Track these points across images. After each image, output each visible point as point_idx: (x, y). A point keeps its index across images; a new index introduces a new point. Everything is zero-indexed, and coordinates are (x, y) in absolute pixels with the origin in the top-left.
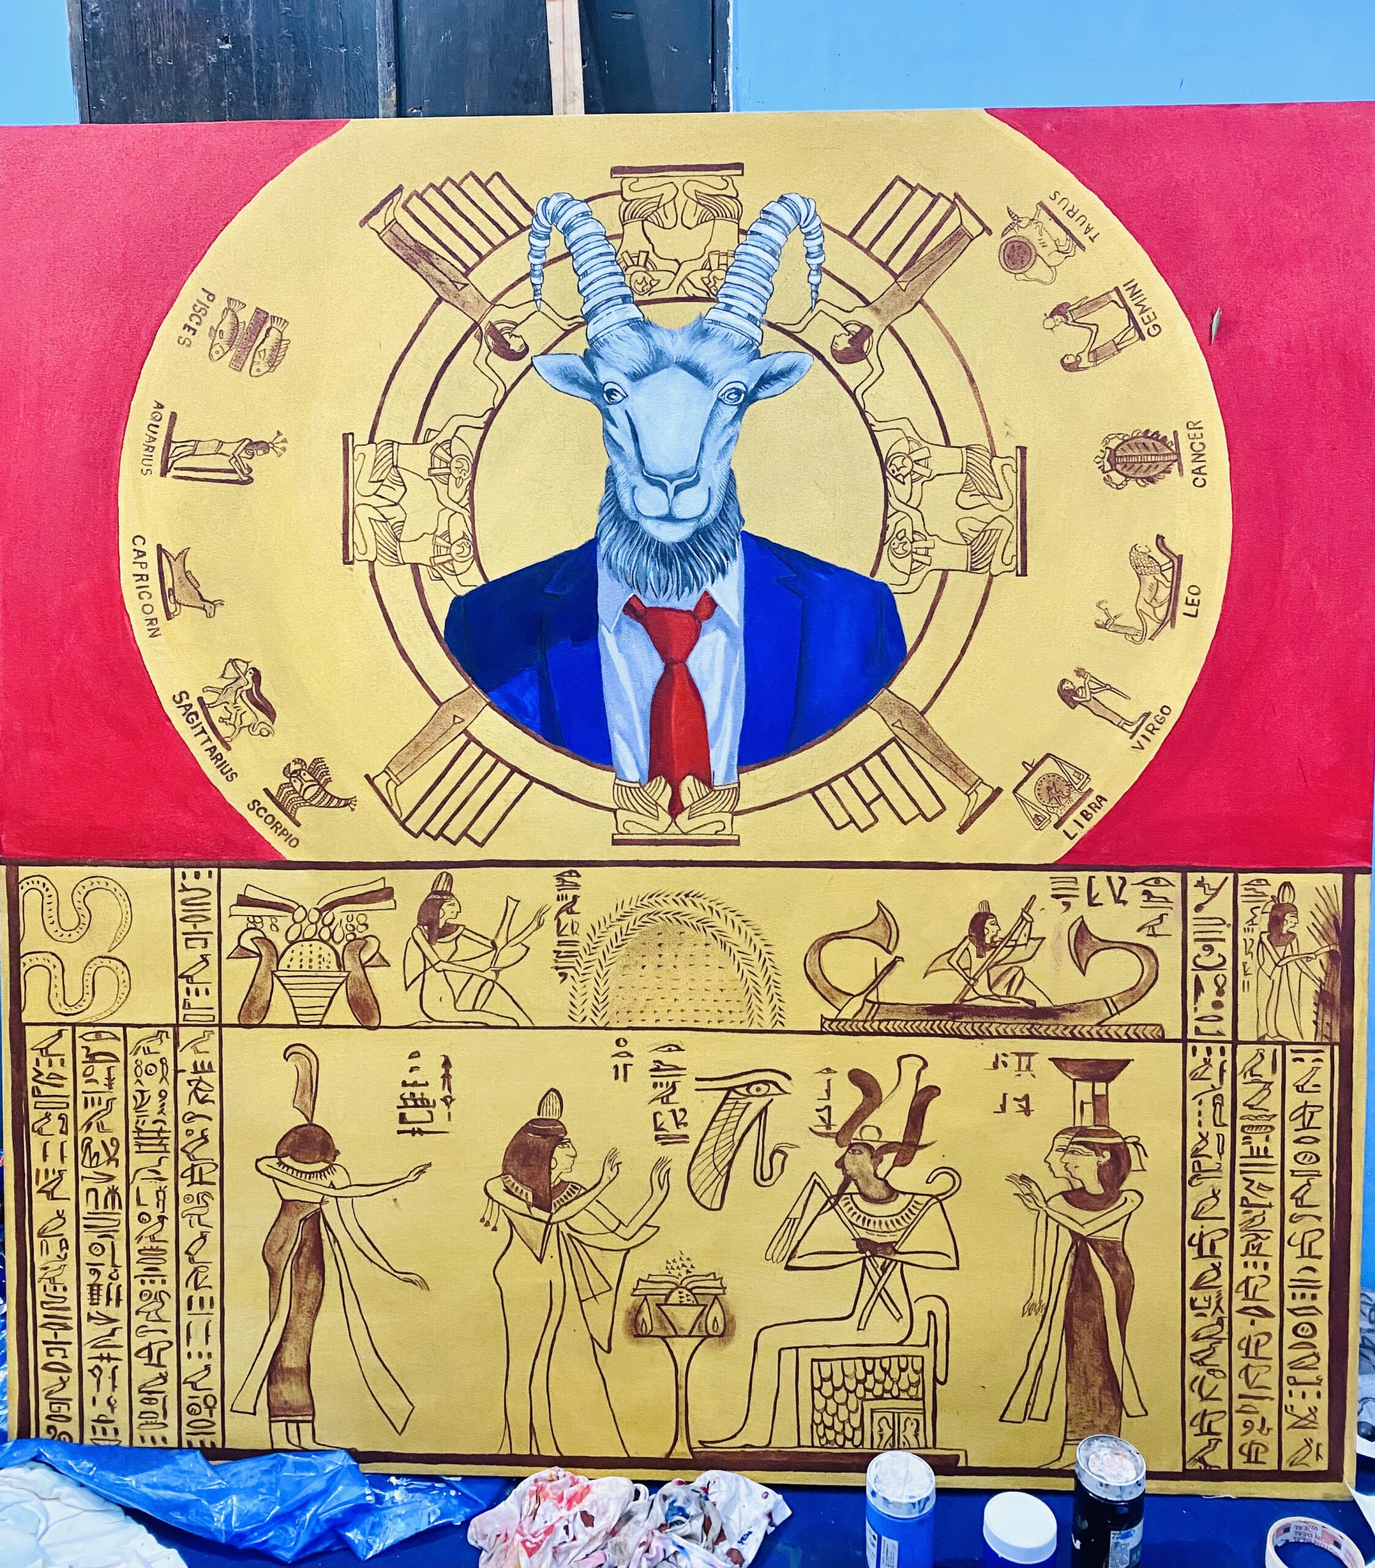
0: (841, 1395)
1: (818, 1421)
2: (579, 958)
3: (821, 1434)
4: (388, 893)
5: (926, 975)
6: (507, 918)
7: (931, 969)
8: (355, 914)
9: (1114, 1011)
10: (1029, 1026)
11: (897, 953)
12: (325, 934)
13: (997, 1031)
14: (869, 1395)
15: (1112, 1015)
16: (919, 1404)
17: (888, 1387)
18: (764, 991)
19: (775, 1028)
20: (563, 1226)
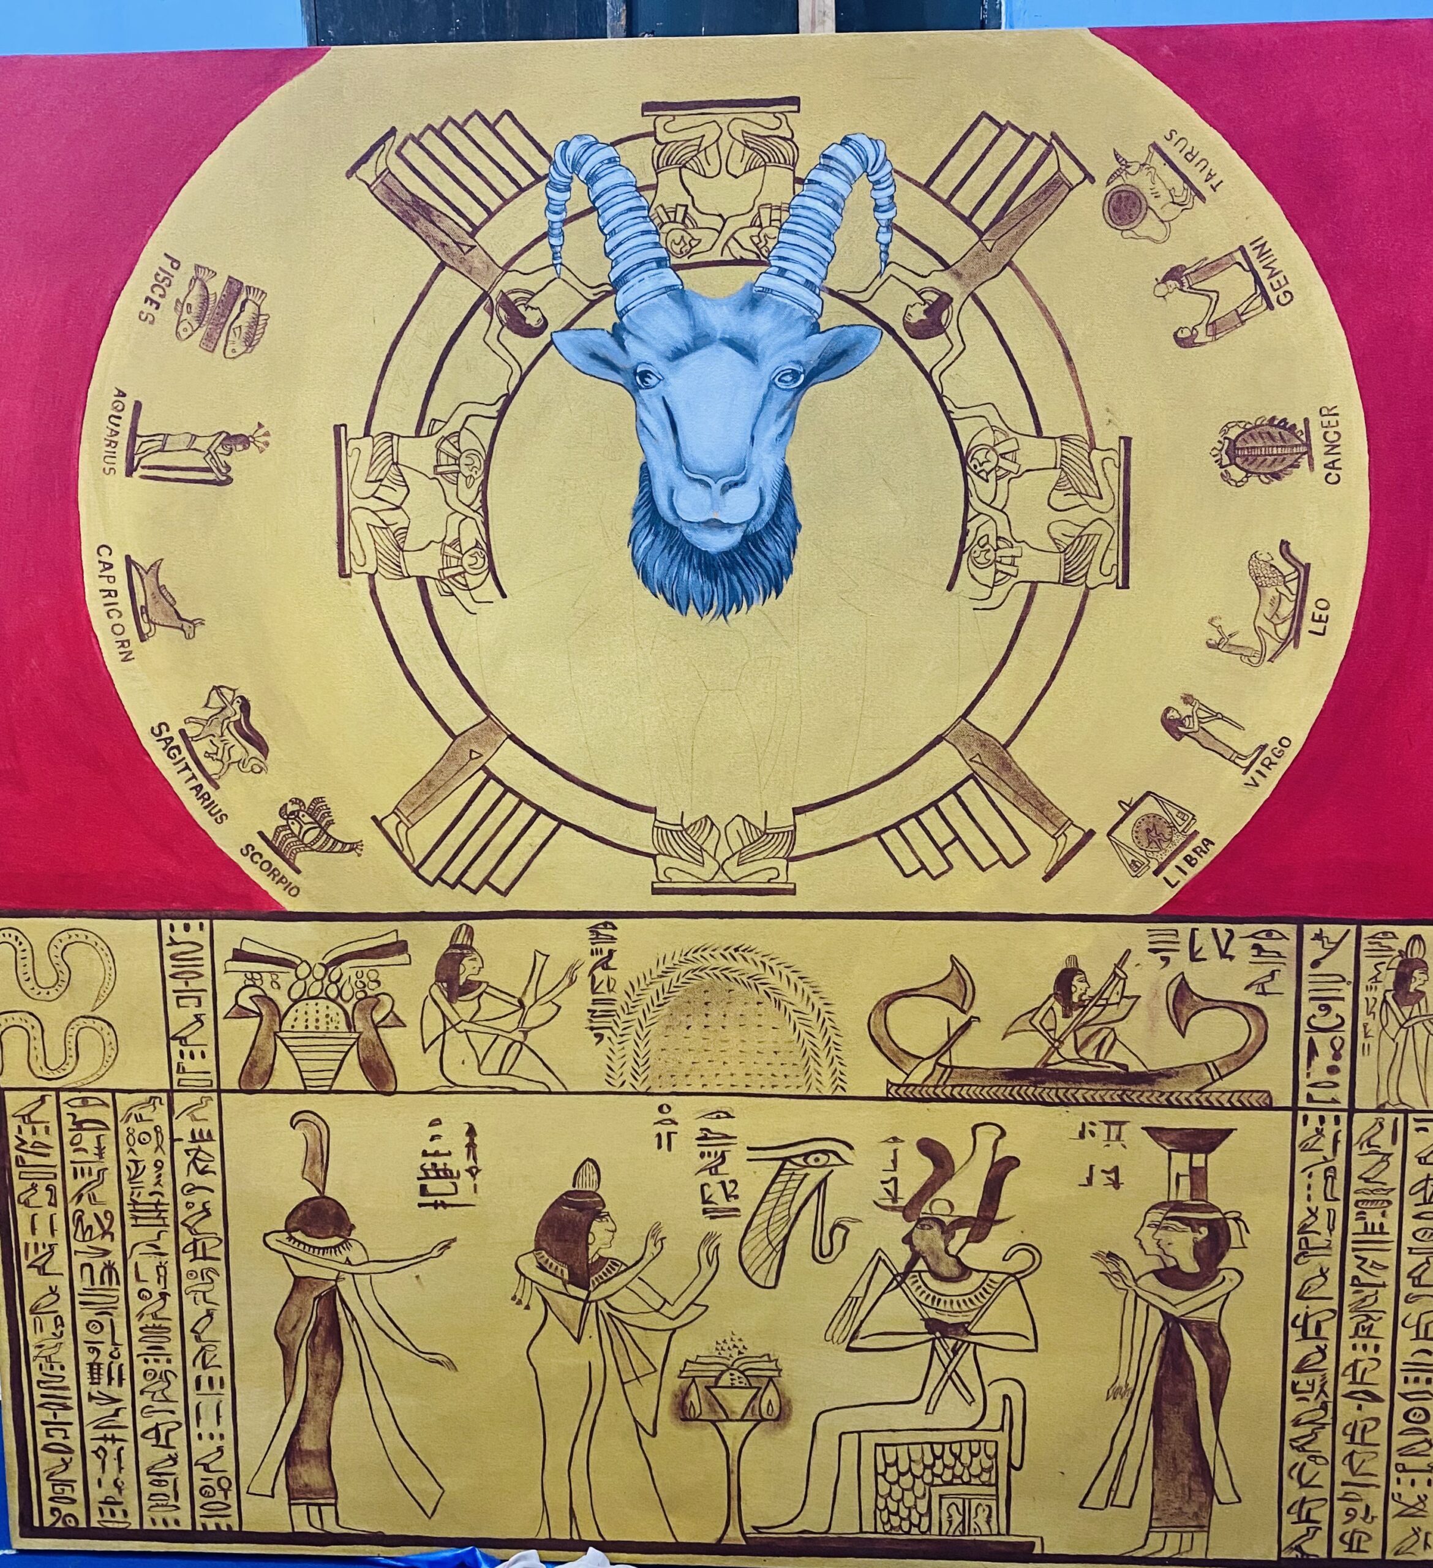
0: (906, 1481)
1: (881, 1506)
2: (616, 1018)
3: (885, 1520)
4: (401, 947)
5: (1004, 1037)
6: (535, 973)
7: (1012, 1029)
8: (366, 970)
9: (1216, 1076)
10: (1120, 1092)
11: (972, 1012)
12: (333, 992)
13: (1085, 1098)
14: (938, 1481)
15: (1214, 1081)
16: (992, 1490)
17: (958, 1472)
18: (823, 1054)
19: (836, 1094)
20: (602, 1304)
